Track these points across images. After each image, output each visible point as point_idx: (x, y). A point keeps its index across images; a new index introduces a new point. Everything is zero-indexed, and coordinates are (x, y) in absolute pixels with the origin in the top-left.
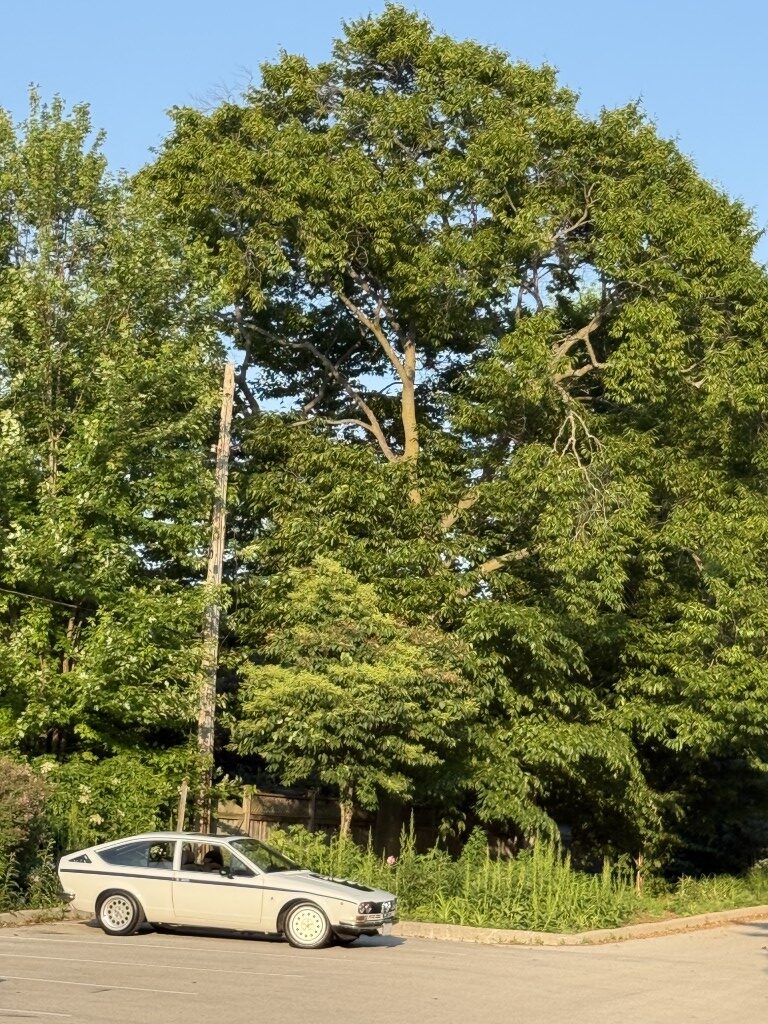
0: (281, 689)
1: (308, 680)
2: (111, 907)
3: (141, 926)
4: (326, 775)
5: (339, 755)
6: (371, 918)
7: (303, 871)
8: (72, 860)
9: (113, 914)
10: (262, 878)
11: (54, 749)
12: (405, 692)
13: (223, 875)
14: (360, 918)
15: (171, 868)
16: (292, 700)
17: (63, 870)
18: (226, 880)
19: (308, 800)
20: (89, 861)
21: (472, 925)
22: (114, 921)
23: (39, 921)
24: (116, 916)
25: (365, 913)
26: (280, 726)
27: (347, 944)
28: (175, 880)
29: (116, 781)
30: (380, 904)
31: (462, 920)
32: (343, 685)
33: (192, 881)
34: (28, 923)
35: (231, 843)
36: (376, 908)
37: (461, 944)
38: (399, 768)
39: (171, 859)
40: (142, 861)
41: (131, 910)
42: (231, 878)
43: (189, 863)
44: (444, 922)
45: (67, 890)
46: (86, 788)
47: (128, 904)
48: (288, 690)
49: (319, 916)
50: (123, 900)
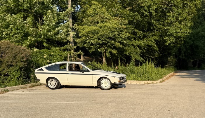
1: (93, 28)
6: (122, 81)
7: (102, 70)
8: (38, 70)
10: (92, 72)
11: (39, 48)
12: (115, 30)
13: (80, 72)
14: (119, 81)
15: (66, 71)
17: (36, 73)
18: (82, 73)
19: (94, 58)
20: (43, 70)
21: (138, 80)
22: (52, 86)
23: (33, 86)
26: (88, 39)
27: (116, 88)
28: (67, 74)
29: (52, 53)
30: (124, 77)
32: (100, 28)
33: (72, 74)
35: (82, 63)
38: (115, 48)
39: (66, 69)
40: (58, 69)
42: (83, 72)
45: (38, 78)
46: (45, 55)
48: (89, 30)
49: (108, 81)
50: (54, 80)
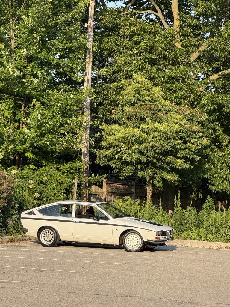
0: (119, 135)
1: (131, 131)
2: (45, 234)
3: (58, 243)
4: (140, 174)
5: (146, 165)
6: (162, 238)
7: (130, 217)
8: (26, 214)
9: (46, 237)
10: (113, 221)
11: (17, 164)
12: (175, 136)
13: (94, 219)
14: (156, 238)
15: (71, 216)
16: (124, 140)
17: (22, 218)
18: (96, 221)
19: (132, 185)
20: (34, 214)
21: (207, 240)
22: (46, 241)
23: (12, 241)
24: (47, 238)
25: (159, 235)
26: (119, 152)
27: (151, 250)
28: (73, 222)
29: (45, 178)
30: (166, 231)
31: (203, 238)
32: (147, 133)
33: (80, 222)
34: (8, 242)
35: (98, 205)
36: (164, 233)
37: (203, 249)
38: (173, 170)
39: (71, 213)
40: (58, 214)
41: (53, 236)
42: (98, 221)
43: (79, 214)
44: (195, 239)
45: (25, 227)
46: (32, 181)
47: (52, 233)
48: (122, 135)
49: (138, 237)
50: (50, 231)
